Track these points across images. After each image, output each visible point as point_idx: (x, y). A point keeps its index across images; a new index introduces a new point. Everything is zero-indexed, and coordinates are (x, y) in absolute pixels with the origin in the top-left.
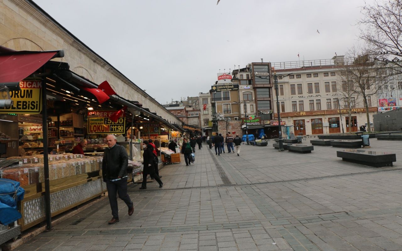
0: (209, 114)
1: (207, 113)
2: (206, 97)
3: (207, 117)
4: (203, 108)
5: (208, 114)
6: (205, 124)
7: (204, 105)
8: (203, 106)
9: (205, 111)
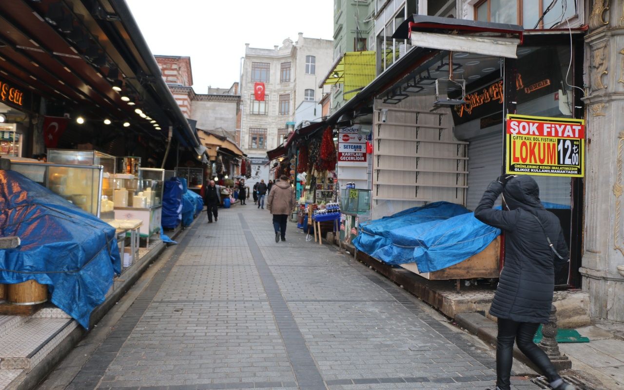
0: (270, 114)
1: (262, 110)
2: (265, 61)
3: (263, 123)
4: (253, 92)
5: (265, 115)
6: (254, 146)
7: (256, 84)
8: (252, 86)
9: (256, 104)
